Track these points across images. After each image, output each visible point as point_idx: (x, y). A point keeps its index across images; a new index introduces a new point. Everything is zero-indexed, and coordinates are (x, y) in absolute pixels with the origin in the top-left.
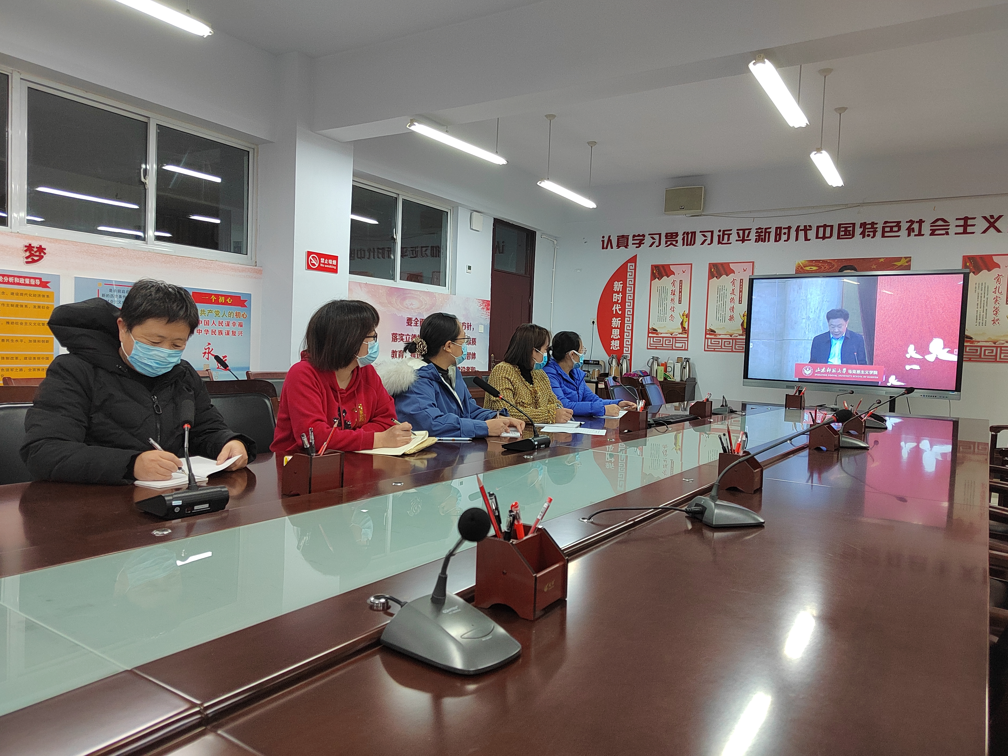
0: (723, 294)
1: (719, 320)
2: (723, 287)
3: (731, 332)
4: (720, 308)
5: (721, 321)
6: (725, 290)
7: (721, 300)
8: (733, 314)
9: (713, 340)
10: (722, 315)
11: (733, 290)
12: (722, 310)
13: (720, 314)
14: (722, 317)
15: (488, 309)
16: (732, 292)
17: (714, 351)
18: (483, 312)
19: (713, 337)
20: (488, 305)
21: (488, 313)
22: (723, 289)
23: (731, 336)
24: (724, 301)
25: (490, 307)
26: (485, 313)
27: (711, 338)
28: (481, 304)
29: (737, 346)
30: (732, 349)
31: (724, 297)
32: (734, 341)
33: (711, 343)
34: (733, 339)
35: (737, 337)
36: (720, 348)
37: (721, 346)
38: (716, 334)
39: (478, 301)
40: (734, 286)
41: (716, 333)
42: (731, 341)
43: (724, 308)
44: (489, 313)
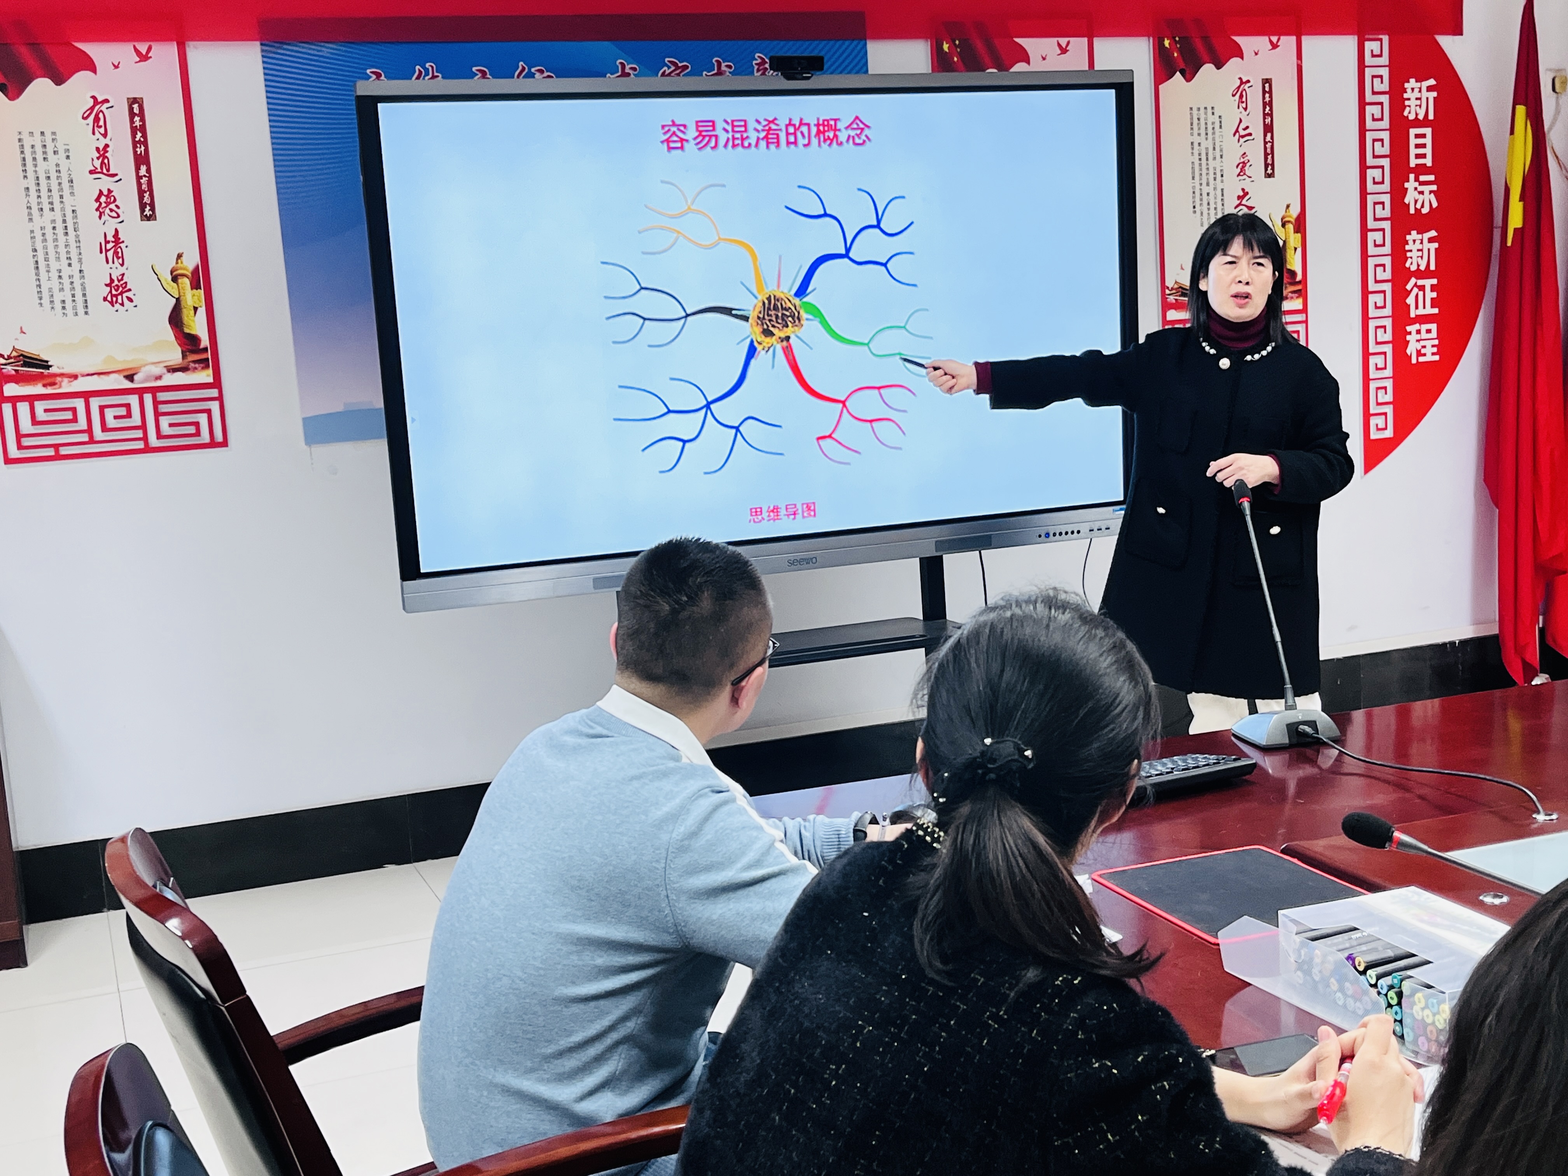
0: (53, 175)
1: (58, 305)
2: (48, 137)
3: (125, 360)
4: (50, 244)
5: (69, 310)
6: (62, 155)
7: (46, 207)
8: (122, 270)
9: (40, 406)
10: (66, 281)
11: (103, 153)
12: (63, 256)
13: (54, 275)
14: (67, 286)
16: (98, 163)
17: (58, 457)
19: (37, 389)
22: (49, 151)
23: (130, 378)
24: (63, 209)
27: (31, 399)
29: (164, 422)
30: (145, 438)
31: (61, 190)
32: (148, 398)
33: (35, 422)
34: (140, 392)
35: (159, 378)
36: (85, 438)
37: (89, 430)
38: (55, 375)
40: (105, 135)
41: (52, 370)
42: (133, 400)
43: (73, 245)
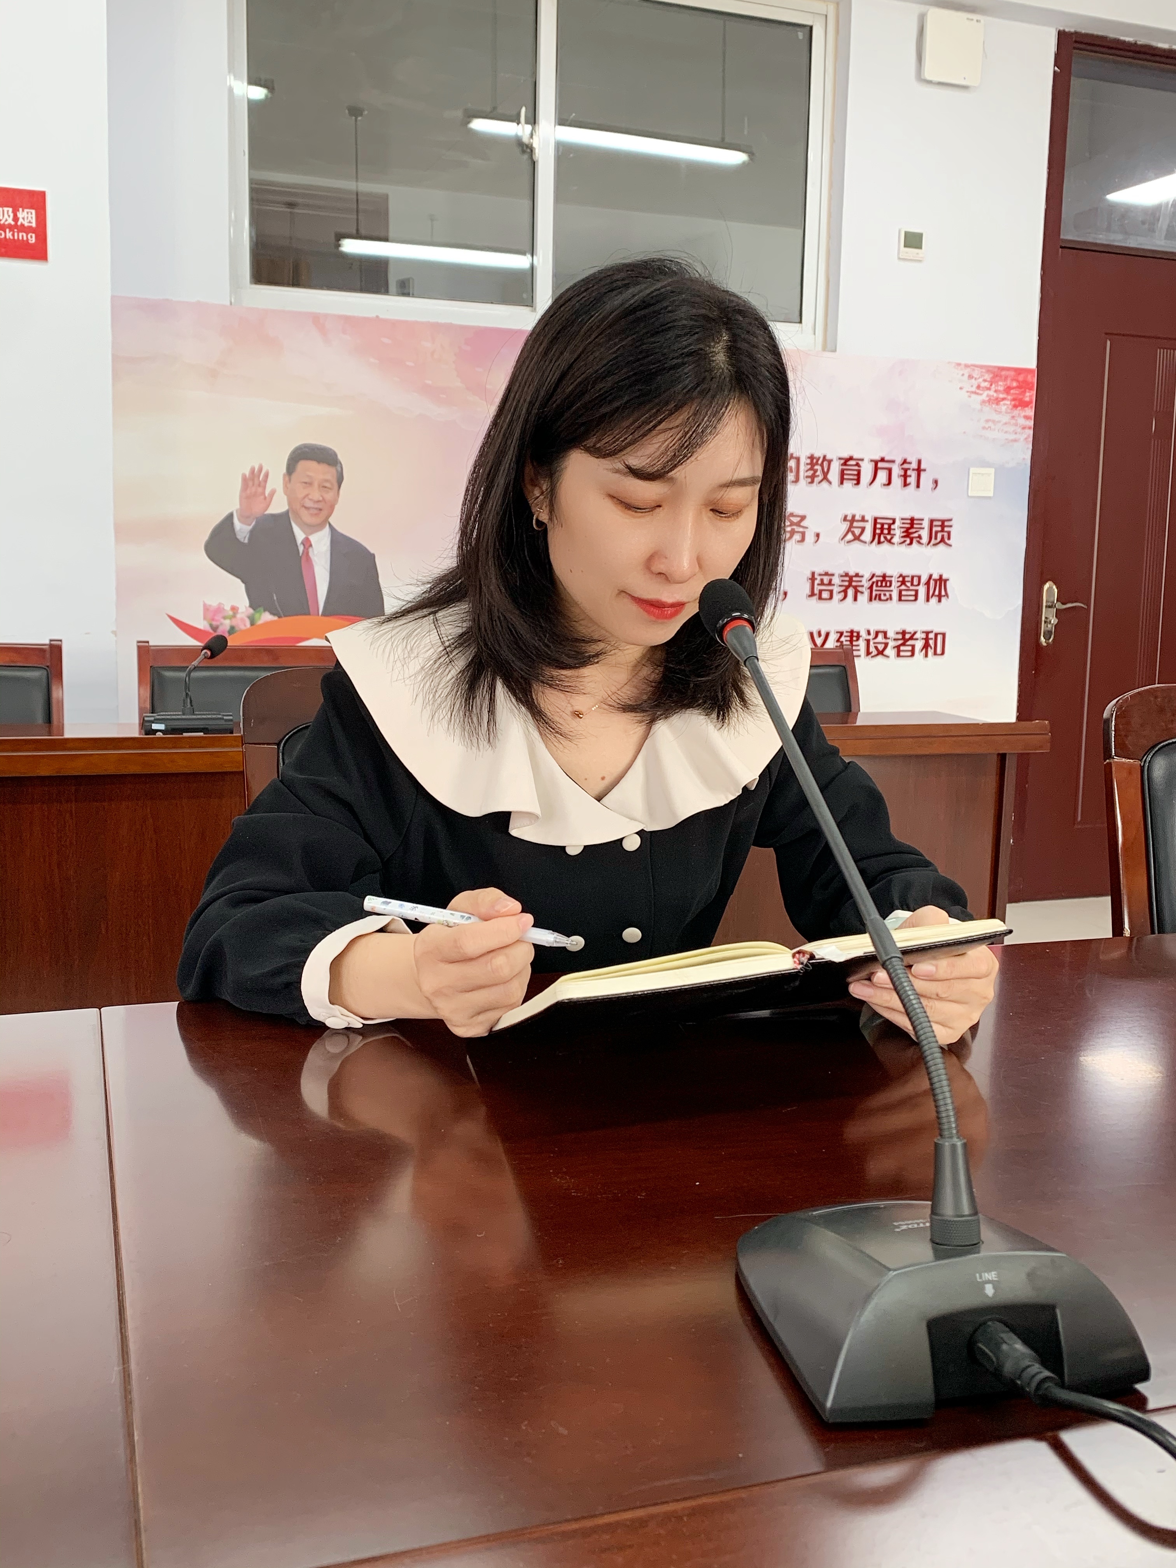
15: (1020, 404)
18: (996, 417)
20: (1023, 386)
21: (1022, 421)
25: (1030, 395)
26: (1006, 418)
28: (986, 384)
39: (967, 372)
44: (1027, 418)
